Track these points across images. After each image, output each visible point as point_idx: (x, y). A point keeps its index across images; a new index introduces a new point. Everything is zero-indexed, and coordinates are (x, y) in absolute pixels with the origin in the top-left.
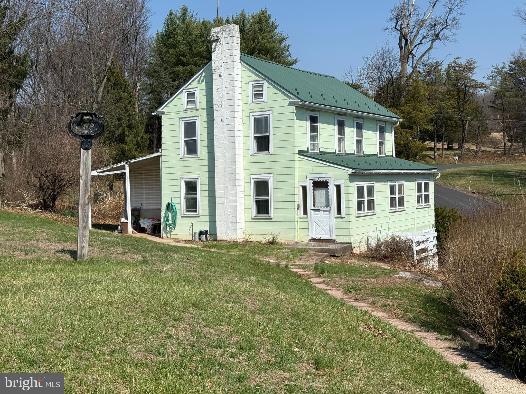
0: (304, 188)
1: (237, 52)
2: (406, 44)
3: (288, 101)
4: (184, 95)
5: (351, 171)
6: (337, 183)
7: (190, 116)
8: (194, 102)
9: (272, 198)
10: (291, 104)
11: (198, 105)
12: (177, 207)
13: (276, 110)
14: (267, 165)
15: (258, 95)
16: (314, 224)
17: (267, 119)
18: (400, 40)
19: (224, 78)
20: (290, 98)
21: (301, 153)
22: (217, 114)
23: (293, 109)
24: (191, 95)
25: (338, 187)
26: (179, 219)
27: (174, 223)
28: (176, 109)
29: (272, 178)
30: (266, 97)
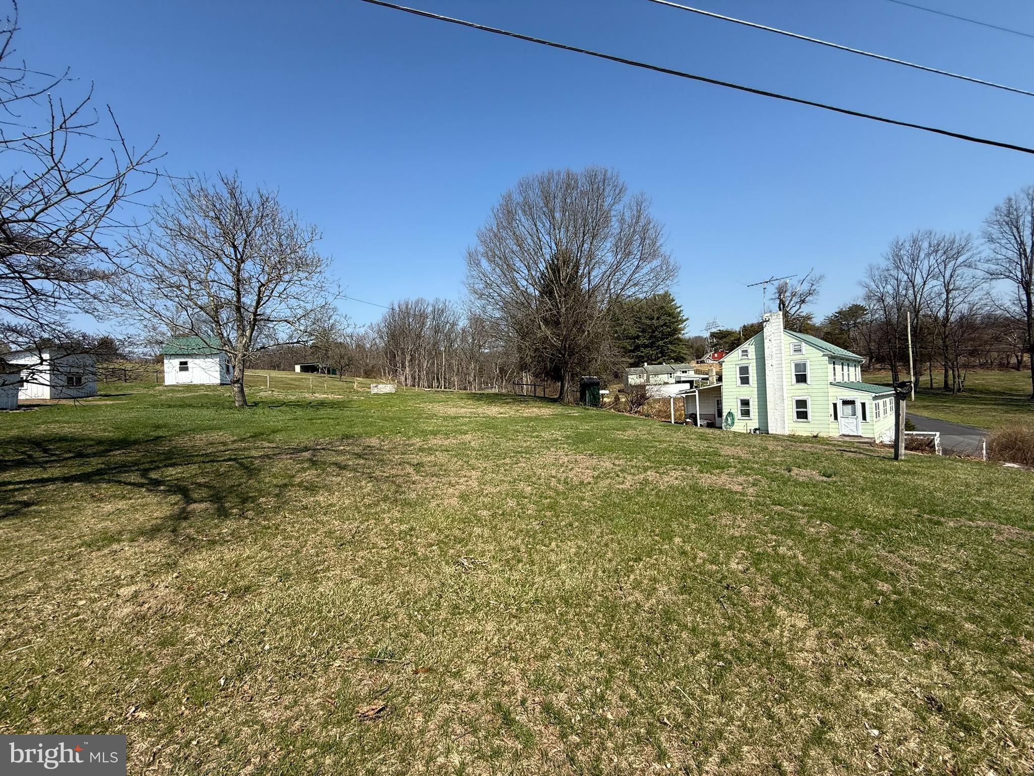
0: (835, 405)
1: (782, 327)
2: (784, 307)
3: (822, 354)
4: (740, 352)
5: (874, 395)
6: (863, 401)
7: (744, 363)
8: (747, 355)
9: (810, 410)
10: (824, 355)
11: (750, 357)
12: (735, 414)
13: (811, 359)
14: (806, 391)
15: (798, 350)
16: (843, 426)
17: (805, 365)
18: (780, 305)
19: (774, 342)
20: (823, 352)
21: (831, 383)
22: (768, 362)
23: (827, 358)
24: (745, 352)
25: (863, 405)
26: (736, 421)
27: (733, 423)
28: (733, 359)
29: (810, 399)
30: (804, 351)
